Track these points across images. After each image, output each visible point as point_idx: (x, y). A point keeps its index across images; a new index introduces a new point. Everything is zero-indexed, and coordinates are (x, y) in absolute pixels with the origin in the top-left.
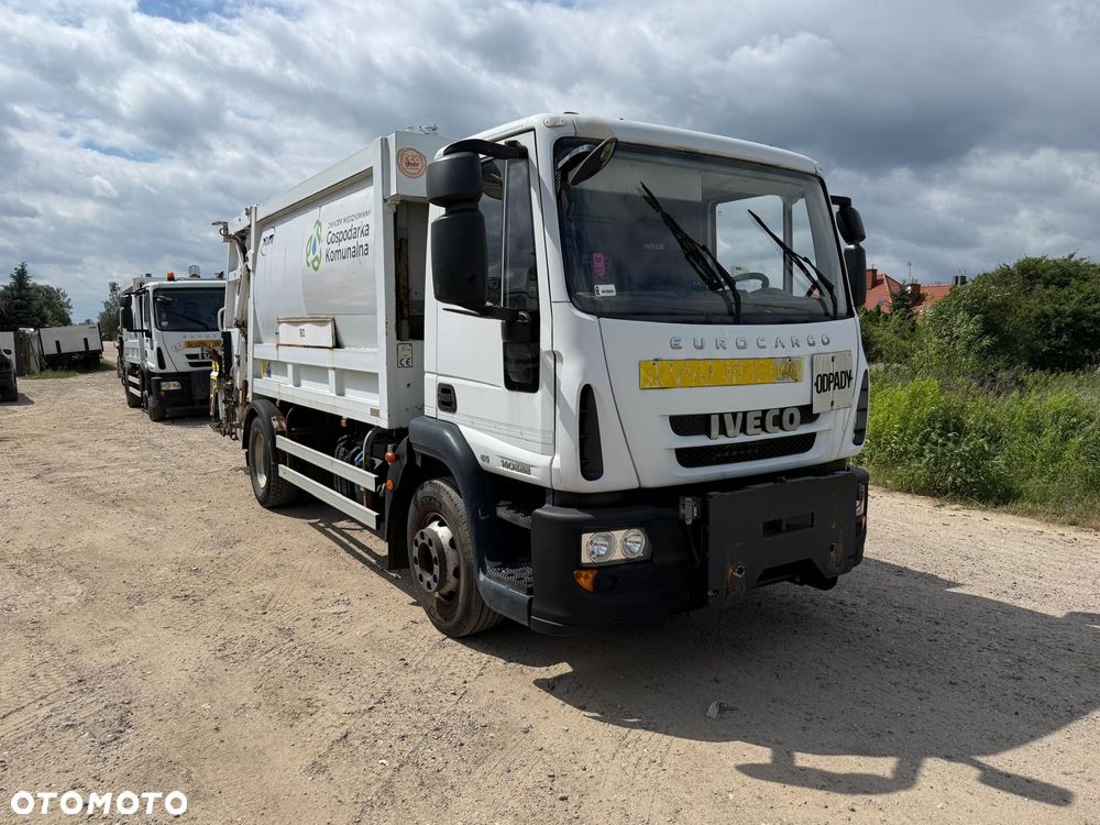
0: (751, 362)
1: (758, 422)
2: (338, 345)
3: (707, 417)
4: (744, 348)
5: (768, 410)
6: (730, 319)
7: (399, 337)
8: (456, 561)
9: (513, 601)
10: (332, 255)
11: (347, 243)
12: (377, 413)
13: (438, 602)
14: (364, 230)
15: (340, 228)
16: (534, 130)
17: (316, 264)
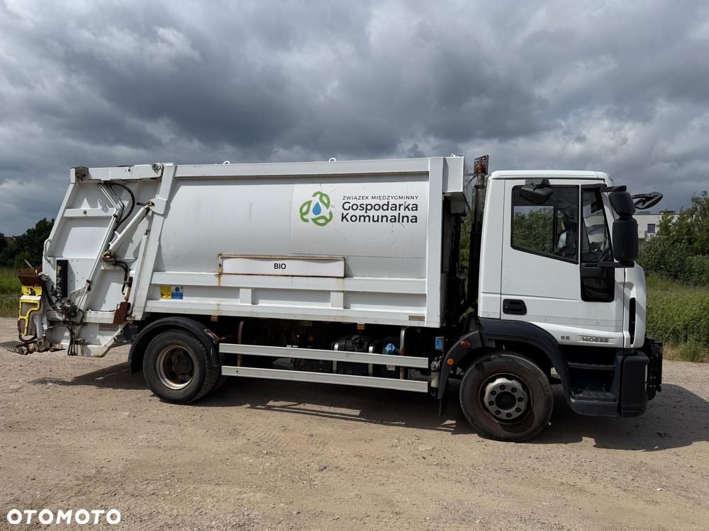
2: (346, 275)
10: (354, 218)
11: (381, 213)
12: (421, 318)
13: (501, 425)
14: (410, 207)
15: (365, 202)
16: (604, 180)
17: (322, 221)
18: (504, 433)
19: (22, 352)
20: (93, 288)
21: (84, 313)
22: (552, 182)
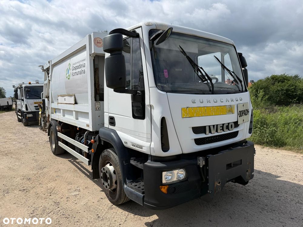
0: (219, 107)
1: (221, 128)
2: (76, 103)
3: (205, 127)
4: (216, 102)
5: (224, 124)
6: (210, 92)
7: (96, 100)
8: (116, 179)
9: (137, 196)
10: (74, 74)
11: (78, 70)
12: (89, 126)
14: (84, 65)
15: (76, 65)
16: (141, 27)
17: (69, 77)
19: (42, 130)
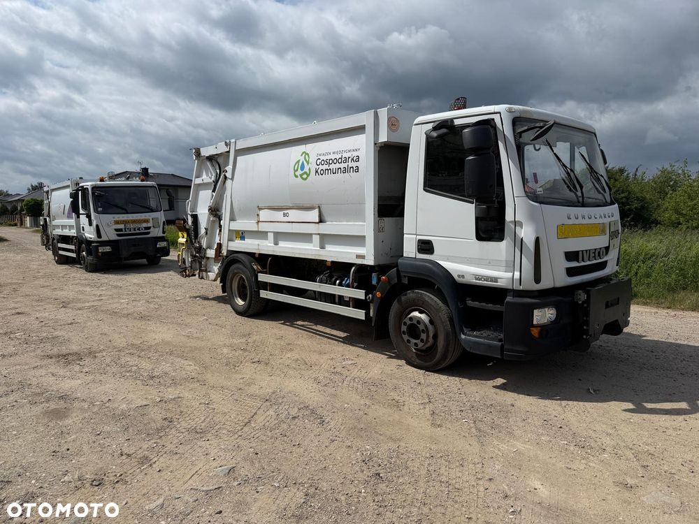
0: (592, 225)
1: (593, 255)
2: (321, 221)
3: (578, 252)
4: (591, 218)
5: (596, 249)
6: (580, 204)
7: (379, 216)
8: (435, 330)
10: (322, 172)
11: (338, 165)
12: (363, 257)
13: (416, 354)
14: (355, 159)
15: (329, 157)
16: (500, 113)
17: (305, 176)
18: (418, 361)
19: (183, 276)
20: (208, 232)
21: (205, 250)
22: (457, 122)
